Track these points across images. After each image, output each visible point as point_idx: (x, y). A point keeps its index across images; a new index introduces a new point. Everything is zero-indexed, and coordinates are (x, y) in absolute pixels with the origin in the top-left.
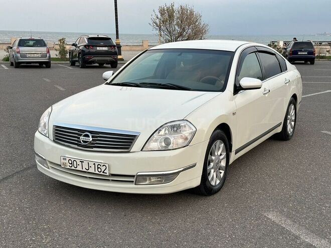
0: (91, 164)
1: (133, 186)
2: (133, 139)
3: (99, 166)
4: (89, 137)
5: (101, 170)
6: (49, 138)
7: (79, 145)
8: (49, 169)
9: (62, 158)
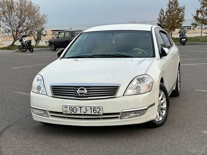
0: (88, 108)
1: (119, 120)
2: (117, 89)
3: (95, 109)
4: (84, 90)
5: (96, 111)
6: (47, 95)
7: (76, 97)
8: (48, 117)
9: (64, 107)
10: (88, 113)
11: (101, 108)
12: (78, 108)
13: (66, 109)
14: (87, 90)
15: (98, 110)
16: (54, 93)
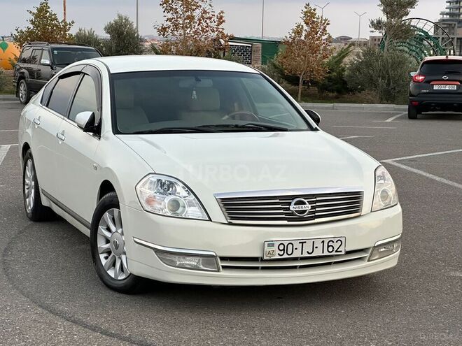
0: (318, 244)
2: (359, 198)
3: (331, 244)
4: (304, 203)
5: (333, 248)
6: (210, 220)
9: (266, 244)
11: (343, 240)
12: (296, 245)
14: (309, 203)
16: (229, 214)
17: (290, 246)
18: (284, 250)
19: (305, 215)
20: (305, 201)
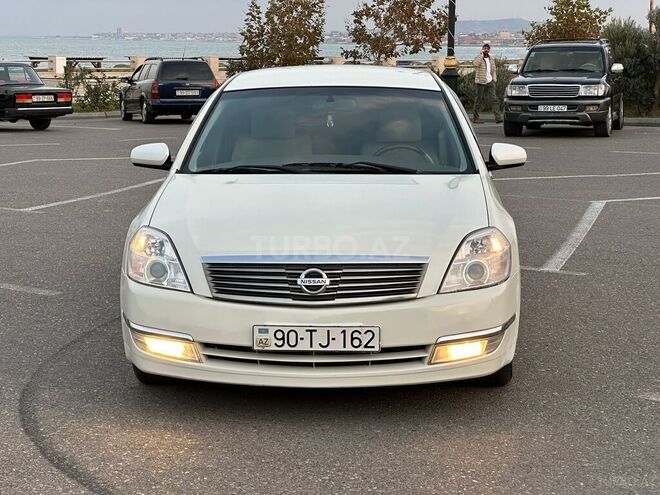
0: (336, 334)
1: (424, 367)
2: (417, 272)
3: (356, 335)
4: (321, 276)
5: (361, 342)
6: (192, 292)
7: (295, 298)
8: (200, 361)
9: (256, 329)
10: (334, 347)
11: (376, 331)
12: (302, 333)
13: (264, 336)
14: (329, 275)
15: (365, 339)
16: (217, 285)
17: (292, 335)
18: (283, 339)
19: (319, 292)
20: (324, 274)
